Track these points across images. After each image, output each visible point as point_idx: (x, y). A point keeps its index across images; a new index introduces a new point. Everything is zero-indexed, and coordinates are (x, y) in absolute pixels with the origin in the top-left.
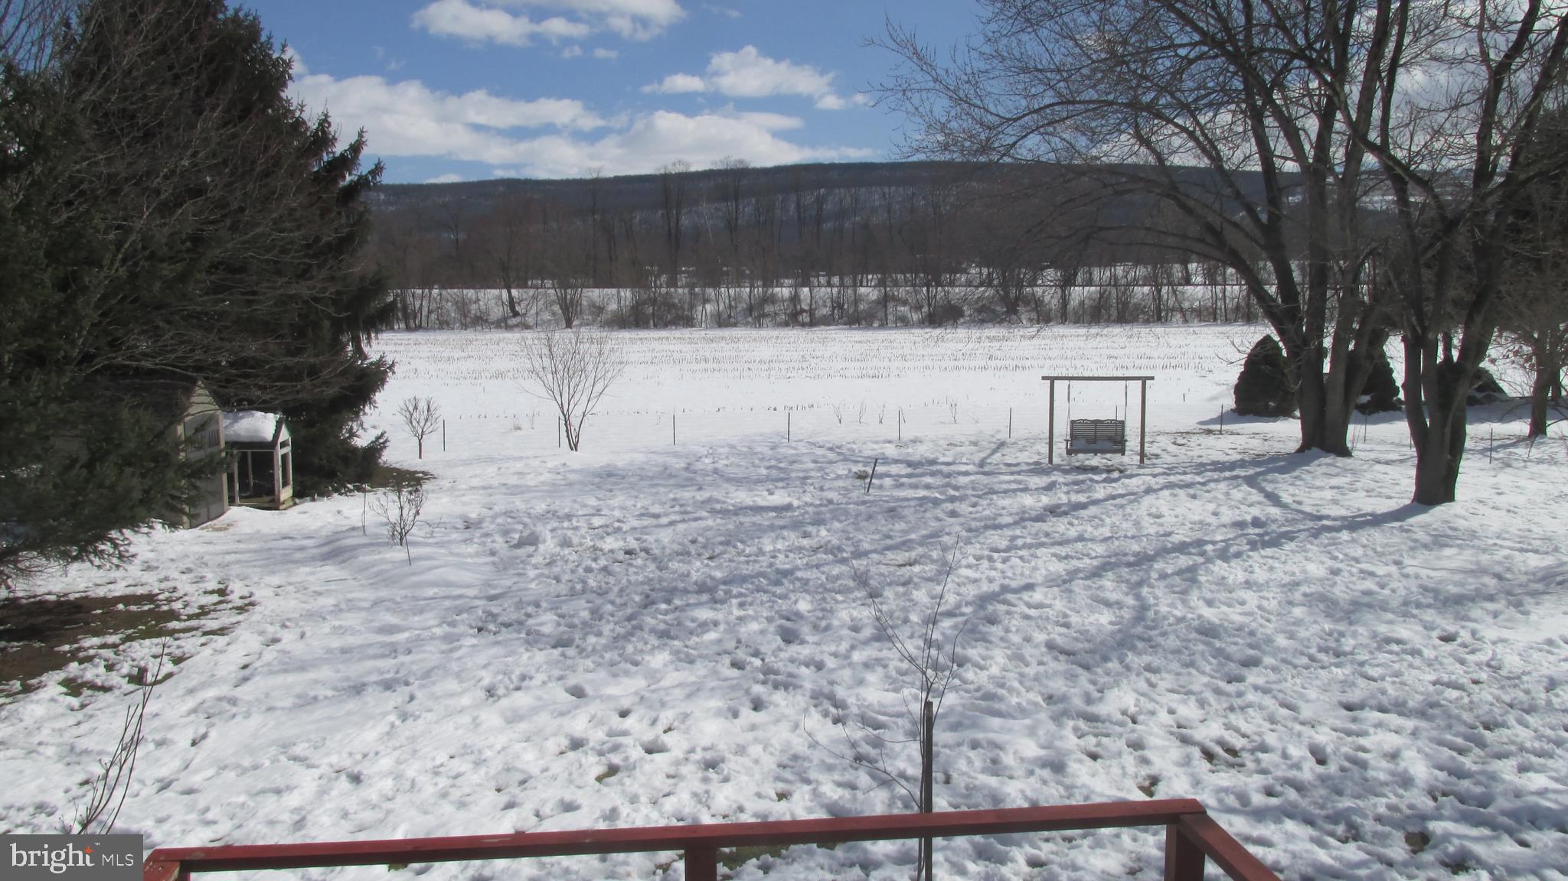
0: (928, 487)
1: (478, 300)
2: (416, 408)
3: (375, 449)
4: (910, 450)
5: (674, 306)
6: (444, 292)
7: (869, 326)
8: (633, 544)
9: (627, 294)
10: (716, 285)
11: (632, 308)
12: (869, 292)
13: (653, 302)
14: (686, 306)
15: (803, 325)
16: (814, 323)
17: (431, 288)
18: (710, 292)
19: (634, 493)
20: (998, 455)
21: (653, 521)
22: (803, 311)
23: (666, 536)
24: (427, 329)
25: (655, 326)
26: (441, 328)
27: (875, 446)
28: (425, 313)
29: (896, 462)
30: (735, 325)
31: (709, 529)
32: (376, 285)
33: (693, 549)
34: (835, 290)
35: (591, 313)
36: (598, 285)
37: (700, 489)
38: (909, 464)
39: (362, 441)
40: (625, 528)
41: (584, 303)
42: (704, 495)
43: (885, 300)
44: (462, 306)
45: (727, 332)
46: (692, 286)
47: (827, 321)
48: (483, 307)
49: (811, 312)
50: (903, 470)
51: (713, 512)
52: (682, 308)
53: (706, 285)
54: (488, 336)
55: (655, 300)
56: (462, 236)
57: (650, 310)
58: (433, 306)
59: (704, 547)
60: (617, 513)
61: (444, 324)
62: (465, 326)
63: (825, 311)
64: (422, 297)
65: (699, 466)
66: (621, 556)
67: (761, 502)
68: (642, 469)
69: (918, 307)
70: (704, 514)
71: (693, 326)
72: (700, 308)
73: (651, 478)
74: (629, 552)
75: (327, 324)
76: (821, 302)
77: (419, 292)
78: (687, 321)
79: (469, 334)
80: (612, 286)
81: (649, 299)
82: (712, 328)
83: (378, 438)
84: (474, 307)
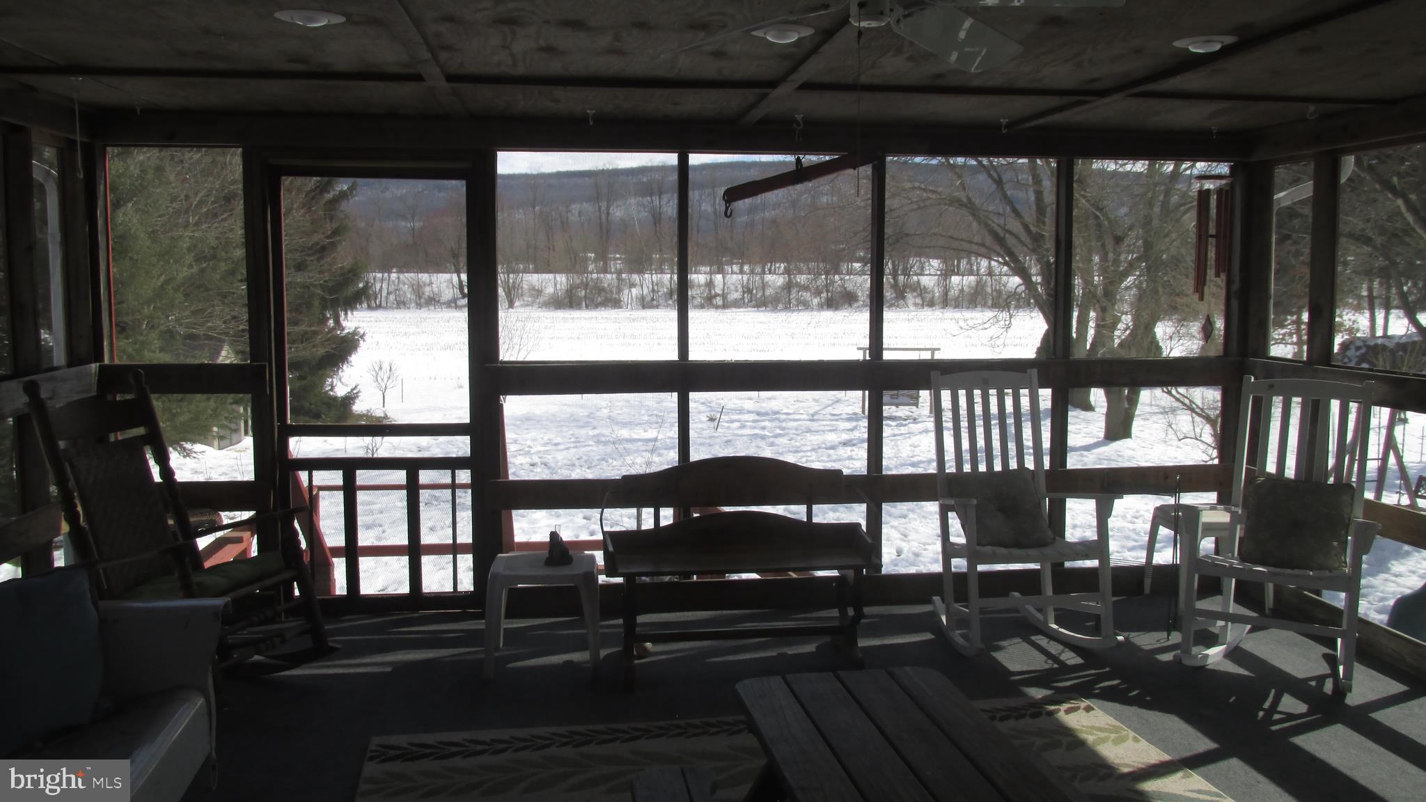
0: (763, 428)
1: (431, 283)
2: (381, 368)
3: (349, 399)
4: (764, 405)
5: (603, 289)
6: (402, 276)
7: (775, 309)
8: (536, 459)
9: (562, 279)
10: (641, 272)
11: (567, 291)
12: (776, 280)
13: (586, 286)
14: (614, 290)
15: (717, 307)
16: (726, 306)
17: (390, 272)
18: (635, 277)
19: (544, 431)
20: (830, 408)
21: (554, 448)
22: (717, 295)
23: (560, 456)
24: (386, 308)
25: (587, 307)
26: (398, 307)
27: (737, 402)
28: (384, 293)
29: (749, 412)
30: (657, 307)
31: (593, 451)
32: (353, 273)
33: (577, 463)
34: (745, 277)
35: (531, 296)
36: (537, 271)
37: (594, 428)
38: (758, 414)
39: (341, 391)
40: (532, 451)
41: (525, 286)
42: (596, 432)
43: (788, 287)
44: (418, 289)
45: (649, 313)
46: (619, 273)
47: (737, 304)
48: (436, 290)
49: (724, 296)
50: (753, 417)
51: (598, 442)
52: (611, 292)
53: (631, 272)
54: (440, 315)
55: (587, 284)
56: (418, 225)
57: (583, 293)
58: (392, 288)
59: (586, 461)
60: (529, 443)
61: (401, 304)
62: (419, 306)
63: (736, 295)
64: (382, 280)
65: (598, 414)
66: (527, 467)
67: (635, 436)
68: (554, 415)
69: (818, 293)
70: (591, 443)
71: (620, 307)
72: (626, 292)
73: (560, 421)
74: (532, 465)
75: (316, 303)
76: (732, 287)
77: (379, 275)
78: (616, 304)
79: (424, 313)
80: (550, 272)
81: (582, 283)
82: (637, 309)
83: (352, 390)
84: (427, 289)
